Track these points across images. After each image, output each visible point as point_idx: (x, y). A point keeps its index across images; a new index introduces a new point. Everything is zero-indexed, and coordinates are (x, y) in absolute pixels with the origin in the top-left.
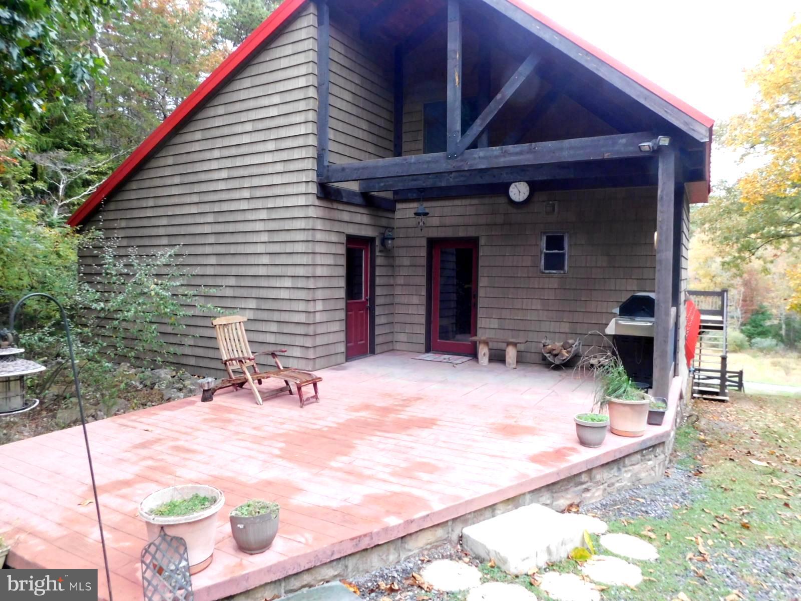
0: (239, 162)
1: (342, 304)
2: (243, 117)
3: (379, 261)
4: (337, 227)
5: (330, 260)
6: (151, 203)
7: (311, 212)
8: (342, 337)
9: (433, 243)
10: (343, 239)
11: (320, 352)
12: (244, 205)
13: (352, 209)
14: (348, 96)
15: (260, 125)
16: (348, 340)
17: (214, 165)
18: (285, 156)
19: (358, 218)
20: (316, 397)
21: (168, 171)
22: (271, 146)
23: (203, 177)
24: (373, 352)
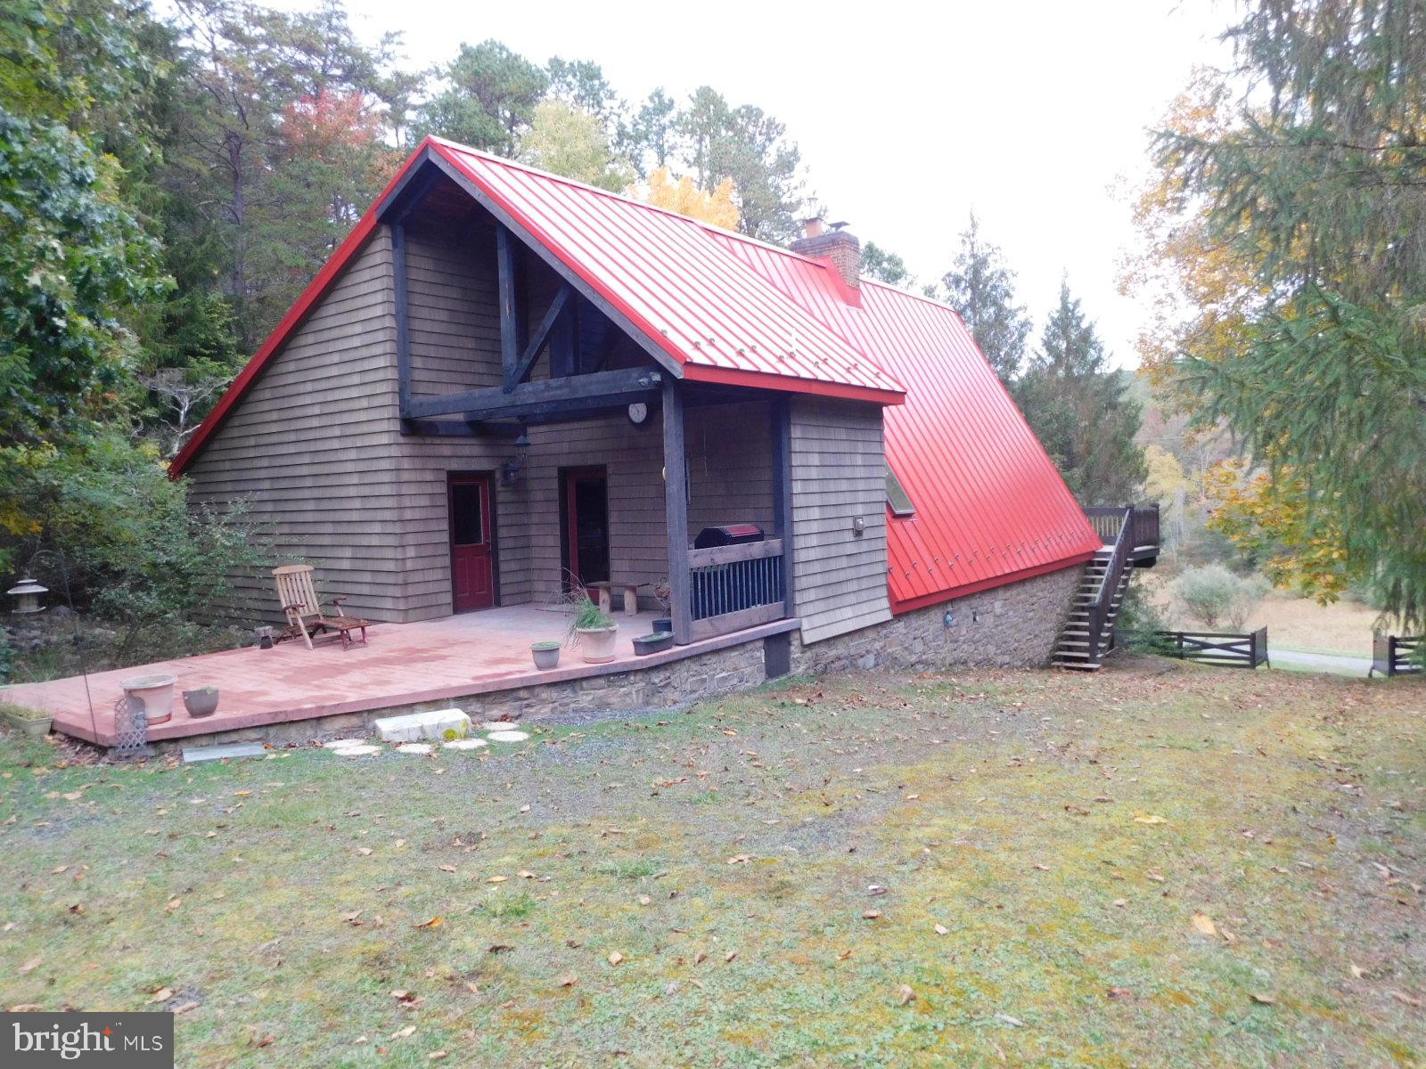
0: (331, 396)
1: (446, 550)
2: (331, 347)
3: (500, 498)
4: (432, 464)
5: (425, 501)
6: (252, 442)
7: (395, 451)
8: (447, 586)
9: (564, 473)
10: (444, 477)
11: (413, 603)
12: (336, 444)
13: (456, 441)
14: (443, 316)
15: (347, 357)
16: (455, 590)
17: (308, 400)
18: (368, 390)
19: (466, 451)
20: (363, 641)
21: (266, 406)
22: (356, 379)
23: (298, 413)
24: (498, 604)
